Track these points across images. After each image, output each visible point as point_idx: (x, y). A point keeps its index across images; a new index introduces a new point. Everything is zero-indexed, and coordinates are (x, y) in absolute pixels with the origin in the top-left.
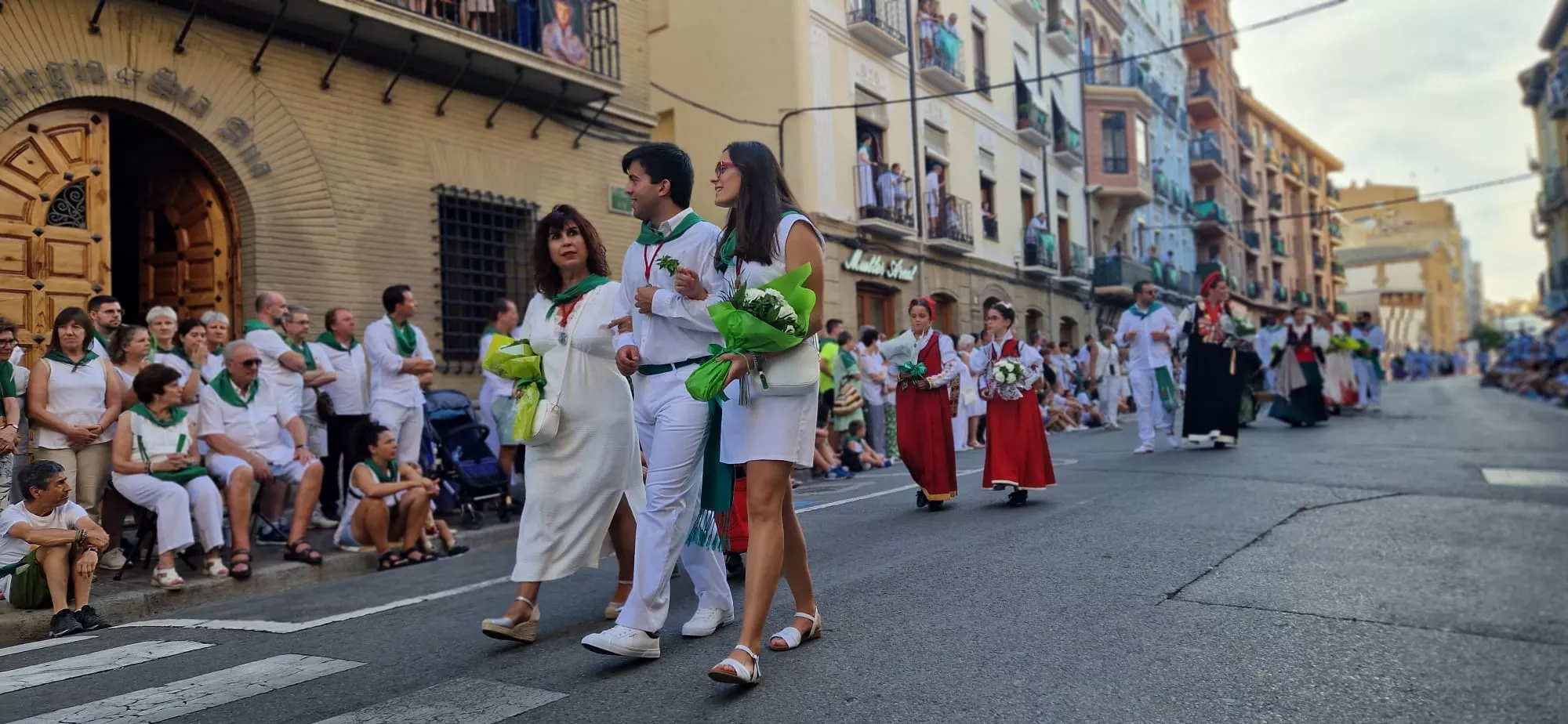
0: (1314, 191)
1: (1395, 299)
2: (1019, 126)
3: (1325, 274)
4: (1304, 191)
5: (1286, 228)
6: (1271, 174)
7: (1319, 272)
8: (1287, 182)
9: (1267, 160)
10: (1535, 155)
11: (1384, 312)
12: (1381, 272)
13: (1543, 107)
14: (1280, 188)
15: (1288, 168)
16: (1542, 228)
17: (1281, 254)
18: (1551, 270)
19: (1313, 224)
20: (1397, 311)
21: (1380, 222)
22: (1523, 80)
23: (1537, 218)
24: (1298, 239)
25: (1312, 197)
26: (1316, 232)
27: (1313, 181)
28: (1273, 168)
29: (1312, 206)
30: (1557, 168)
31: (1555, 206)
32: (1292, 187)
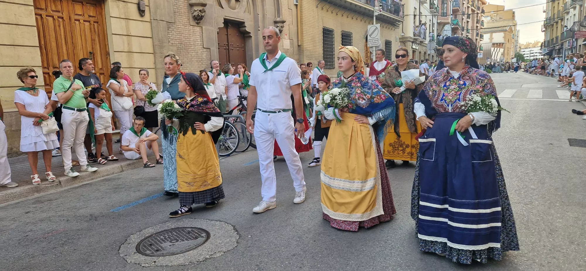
0: (479, 12)
1: (496, 45)
2: (430, 8)
3: (478, 38)
4: (476, 12)
5: (470, 24)
6: (468, 7)
7: (477, 38)
8: (472, 9)
9: (468, 4)
10: (545, 9)
11: (492, 49)
12: (491, 36)
14: (470, 12)
15: (473, 5)
16: (544, 29)
17: (468, 33)
18: (545, 42)
19: (477, 23)
20: (496, 49)
23: (543, 26)
24: (472, 27)
25: (478, 13)
26: (478, 25)
27: (479, 9)
29: (477, 17)
30: (550, 16)
31: (549, 25)
32: (473, 11)
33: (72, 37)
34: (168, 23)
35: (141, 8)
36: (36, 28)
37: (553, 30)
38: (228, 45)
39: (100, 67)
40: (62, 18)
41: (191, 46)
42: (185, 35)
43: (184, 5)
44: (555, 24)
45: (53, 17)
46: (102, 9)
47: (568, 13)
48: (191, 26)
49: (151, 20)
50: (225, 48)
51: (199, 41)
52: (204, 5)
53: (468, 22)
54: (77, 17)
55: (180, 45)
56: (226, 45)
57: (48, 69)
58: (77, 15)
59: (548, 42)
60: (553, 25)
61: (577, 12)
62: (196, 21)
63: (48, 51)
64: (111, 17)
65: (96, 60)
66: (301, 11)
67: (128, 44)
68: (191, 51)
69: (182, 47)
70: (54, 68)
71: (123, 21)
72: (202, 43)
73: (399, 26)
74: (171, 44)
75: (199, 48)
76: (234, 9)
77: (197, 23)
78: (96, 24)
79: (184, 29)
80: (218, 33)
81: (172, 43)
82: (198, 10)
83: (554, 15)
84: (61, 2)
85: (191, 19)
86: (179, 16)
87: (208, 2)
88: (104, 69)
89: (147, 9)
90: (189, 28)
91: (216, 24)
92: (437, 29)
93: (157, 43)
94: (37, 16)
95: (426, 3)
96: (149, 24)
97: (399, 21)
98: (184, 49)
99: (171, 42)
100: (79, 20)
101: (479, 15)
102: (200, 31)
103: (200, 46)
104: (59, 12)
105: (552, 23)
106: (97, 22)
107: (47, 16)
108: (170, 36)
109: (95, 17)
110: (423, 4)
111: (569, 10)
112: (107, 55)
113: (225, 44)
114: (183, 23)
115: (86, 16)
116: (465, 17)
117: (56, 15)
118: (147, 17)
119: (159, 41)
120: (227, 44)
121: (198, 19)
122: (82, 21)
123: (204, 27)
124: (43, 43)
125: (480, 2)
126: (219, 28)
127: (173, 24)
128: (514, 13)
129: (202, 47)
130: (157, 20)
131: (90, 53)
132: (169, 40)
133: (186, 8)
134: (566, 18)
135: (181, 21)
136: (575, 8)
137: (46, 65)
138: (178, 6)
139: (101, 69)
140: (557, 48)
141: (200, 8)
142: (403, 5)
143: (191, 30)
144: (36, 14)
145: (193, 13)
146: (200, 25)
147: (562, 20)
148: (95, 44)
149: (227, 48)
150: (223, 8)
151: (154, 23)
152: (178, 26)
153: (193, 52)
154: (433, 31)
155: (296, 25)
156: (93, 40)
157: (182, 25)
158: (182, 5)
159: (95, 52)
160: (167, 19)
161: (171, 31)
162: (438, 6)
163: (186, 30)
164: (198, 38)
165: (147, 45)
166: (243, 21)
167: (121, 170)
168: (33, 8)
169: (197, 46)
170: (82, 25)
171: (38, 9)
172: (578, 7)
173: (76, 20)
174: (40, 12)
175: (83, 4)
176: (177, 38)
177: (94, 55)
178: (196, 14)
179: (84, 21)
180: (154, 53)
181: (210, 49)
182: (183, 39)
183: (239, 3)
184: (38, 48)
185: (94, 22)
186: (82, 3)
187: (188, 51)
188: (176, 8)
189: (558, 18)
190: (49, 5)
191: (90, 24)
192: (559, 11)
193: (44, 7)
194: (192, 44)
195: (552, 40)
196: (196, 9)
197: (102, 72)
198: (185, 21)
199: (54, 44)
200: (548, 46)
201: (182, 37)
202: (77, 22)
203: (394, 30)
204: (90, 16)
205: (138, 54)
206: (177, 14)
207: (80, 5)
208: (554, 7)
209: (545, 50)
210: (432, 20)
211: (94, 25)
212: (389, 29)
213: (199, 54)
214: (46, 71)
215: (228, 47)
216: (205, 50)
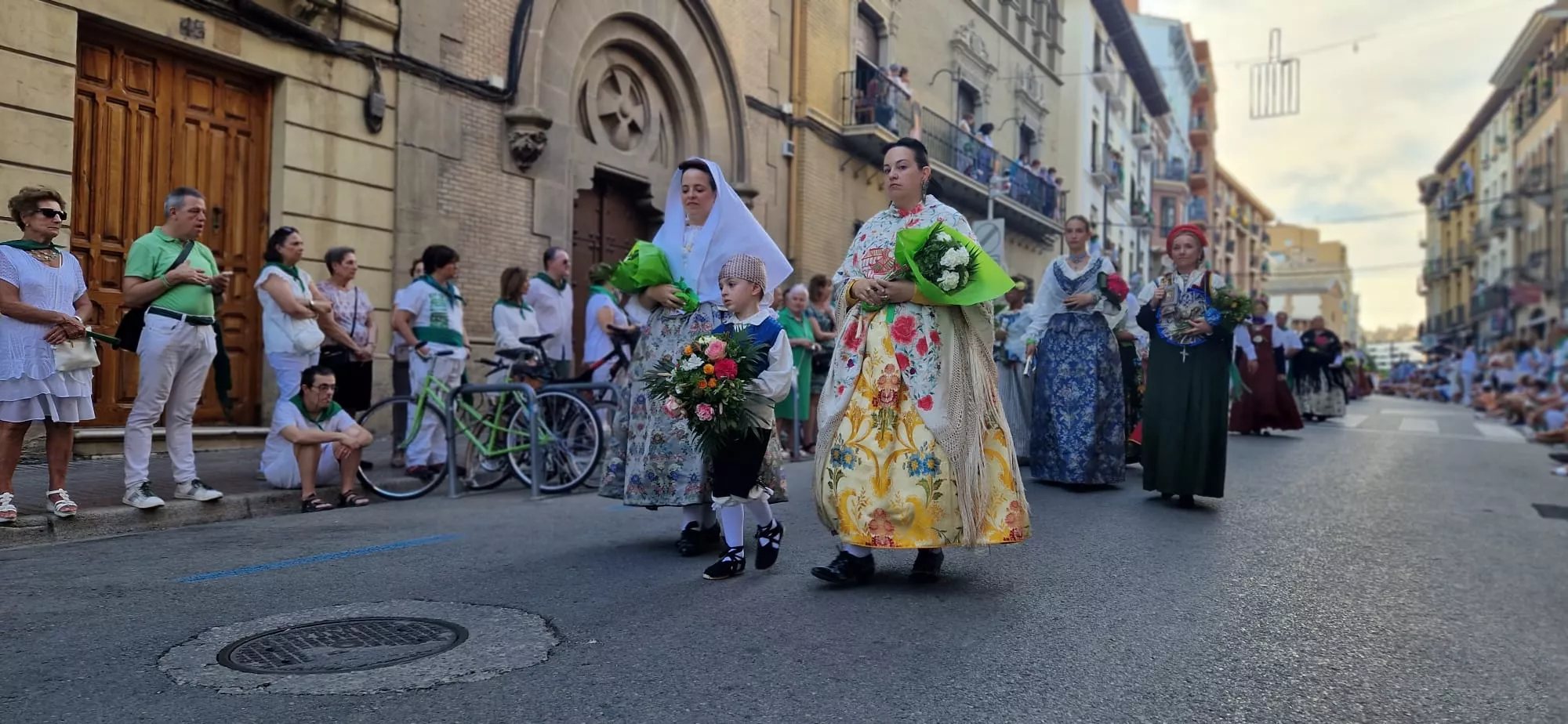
0: (1255, 238)
2: (1133, 213)
4: (1248, 238)
5: (1234, 268)
6: (1229, 225)
8: (1238, 230)
9: (1228, 213)
10: (1424, 236)
12: (1288, 301)
13: (1432, 206)
14: (1233, 236)
15: (1239, 220)
16: (1424, 288)
18: (1429, 320)
19: (1252, 264)
21: (1288, 258)
22: (1422, 185)
23: (1422, 282)
24: (1240, 275)
25: (1253, 242)
26: (1254, 270)
27: (1254, 229)
28: (1231, 220)
29: (1252, 249)
30: (1438, 253)
31: (1436, 277)
32: (1241, 235)
33: (172, 162)
34: (441, 158)
35: (374, 111)
36: (71, 125)
37: (1448, 291)
38: (600, 239)
39: (238, 250)
40: (152, 111)
41: (498, 223)
42: (483, 194)
43: (491, 119)
44: (1453, 276)
45: (125, 104)
46: (264, 101)
47: (1485, 248)
48: (505, 175)
49: (396, 143)
50: (591, 244)
51: (522, 213)
52: (545, 124)
53: (1228, 260)
54: (193, 114)
55: (467, 217)
56: (594, 239)
57: (89, 239)
58: (193, 107)
59: (1439, 319)
60: (1447, 278)
61: (1509, 244)
62: (520, 163)
63: (98, 189)
64: (287, 122)
65: (228, 231)
66: (800, 174)
67: (326, 198)
68: (498, 239)
69: (472, 224)
70: (107, 237)
71: (320, 140)
72: (529, 220)
73: (1051, 245)
74: (443, 212)
75: (519, 233)
76: (626, 148)
77: (523, 169)
78: (243, 139)
79: (485, 179)
80: (576, 205)
81: (447, 211)
82: (526, 134)
83: (1449, 252)
84: (154, 70)
85: (507, 155)
86: (475, 145)
87: (556, 121)
88: (249, 258)
89: (388, 116)
90: (500, 178)
91: (572, 178)
92: (1151, 269)
93: (405, 204)
94: (84, 99)
95: (1121, 198)
96: (387, 156)
97: (1053, 232)
98: (477, 229)
99: (445, 207)
100: (197, 123)
101: (1257, 246)
102: (529, 190)
103: (524, 229)
104: (145, 93)
105: (1446, 271)
106: (247, 134)
107: (110, 99)
108: (445, 191)
109: (243, 119)
110: (1113, 199)
111: (1487, 238)
112: (261, 221)
113: (591, 236)
114: (484, 163)
115: (220, 113)
116: (1221, 248)
117: (135, 100)
118: (386, 135)
119: (413, 201)
120: (598, 234)
121: (526, 159)
122: (205, 126)
123: (538, 181)
124: (85, 167)
125: (1257, 216)
126: (581, 191)
127: (457, 162)
128: (1342, 250)
129: (528, 230)
130: (413, 146)
131: (216, 211)
132: (441, 201)
133: (495, 125)
134: (1482, 258)
135: (478, 157)
136: (1502, 236)
137: (83, 228)
138: (474, 119)
139: (240, 257)
140: (1463, 334)
141: (534, 130)
142: (1064, 193)
143: (505, 185)
144: (79, 91)
145: (513, 142)
146: (529, 173)
147: (1471, 264)
148: (232, 189)
149: (597, 245)
150: (593, 141)
151: (405, 153)
152: (469, 170)
153: (502, 239)
154: (1140, 270)
155: (784, 208)
156: (229, 180)
157: (479, 167)
158: (486, 117)
159: (229, 209)
160: (442, 148)
161: (449, 179)
162: (1151, 210)
163: (489, 180)
164: (521, 206)
165: (378, 208)
166: (644, 180)
167: (246, 513)
168: (73, 72)
169: (514, 227)
170: (204, 138)
171: (89, 78)
172: (1510, 233)
173: (189, 120)
174: (92, 87)
175: (215, 84)
176: (462, 200)
177: (225, 217)
178: (520, 143)
179: (213, 126)
180: (394, 231)
181: (548, 238)
182: (479, 204)
183: (637, 136)
184: (69, 179)
185: (240, 132)
186: (213, 80)
187: (489, 237)
188: (468, 122)
189: (1460, 258)
190: (120, 75)
191: (228, 136)
192: (1461, 243)
193: (106, 76)
194: (503, 219)
195: (1449, 314)
196: (522, 132)
197: (240, 264)
198: (489, 160)
199: (116, 176)
200: (1438, 331)
201: (478, 199)
202: (192, 127)
203: (1040, 253)
204: (229, 116)
205: (348, 227)
206: (469, 138)
207: (207, 83)
208: (1449, 234)
209: (1430, 341)
210: (1135, 241)
211: (237, 140)
212: (1027, 247)
213: (518, 248)
214: (82, 242)
215: (601, 244)
216: (536, 240)
